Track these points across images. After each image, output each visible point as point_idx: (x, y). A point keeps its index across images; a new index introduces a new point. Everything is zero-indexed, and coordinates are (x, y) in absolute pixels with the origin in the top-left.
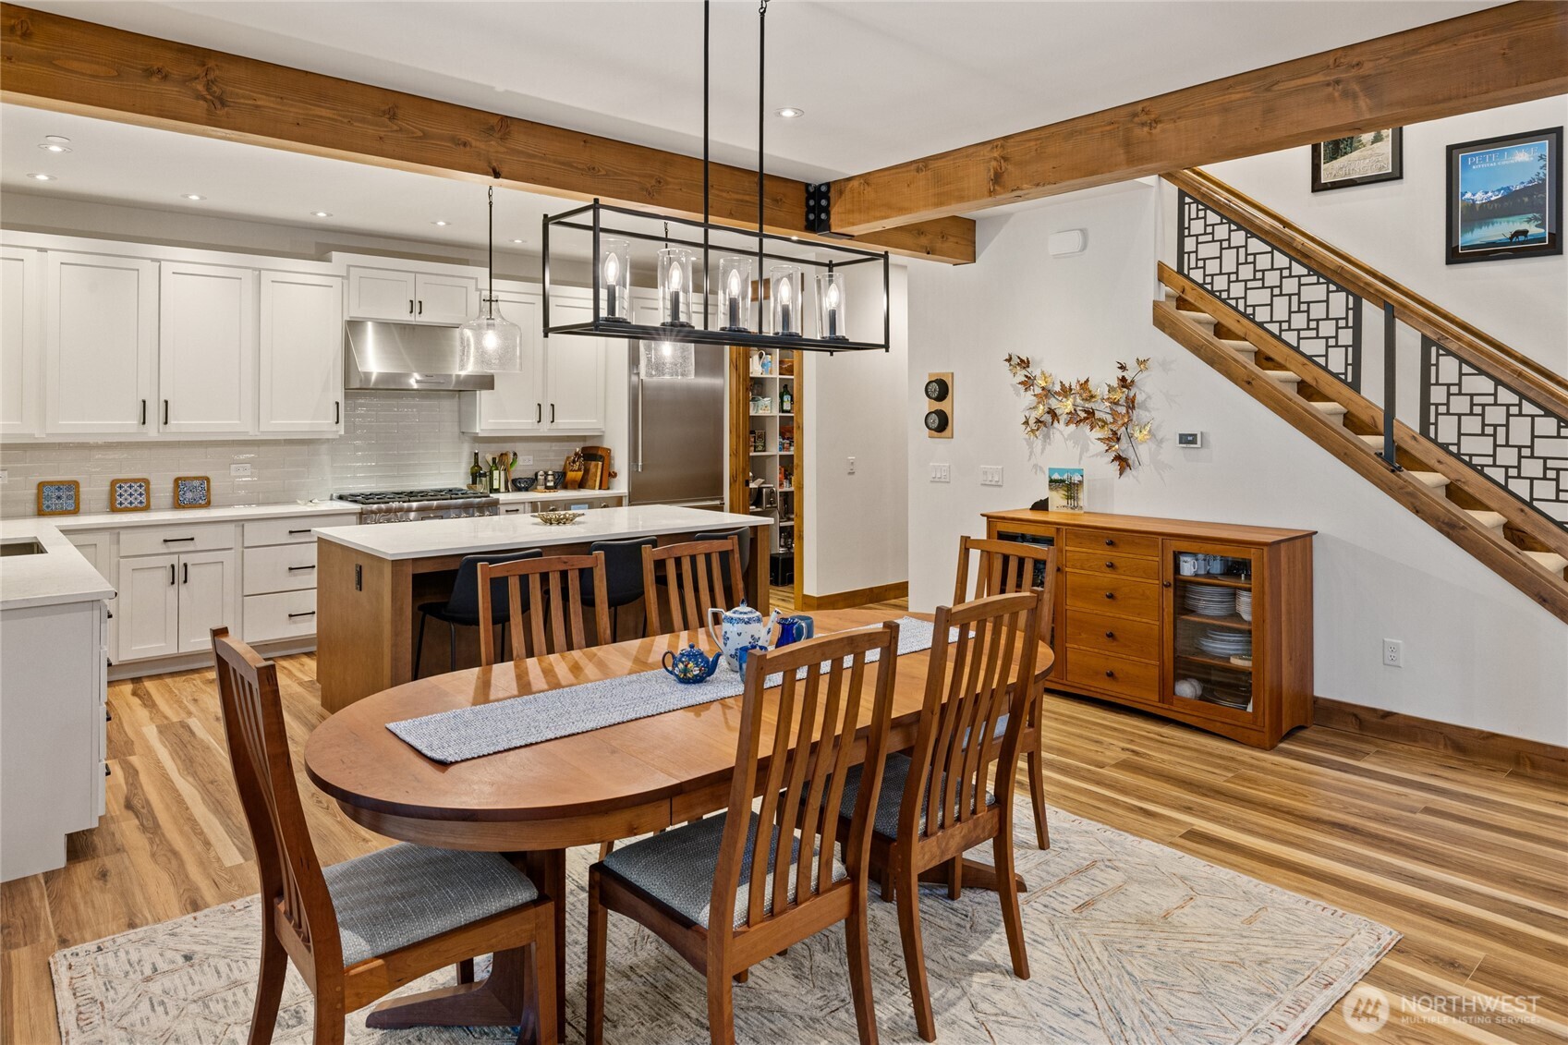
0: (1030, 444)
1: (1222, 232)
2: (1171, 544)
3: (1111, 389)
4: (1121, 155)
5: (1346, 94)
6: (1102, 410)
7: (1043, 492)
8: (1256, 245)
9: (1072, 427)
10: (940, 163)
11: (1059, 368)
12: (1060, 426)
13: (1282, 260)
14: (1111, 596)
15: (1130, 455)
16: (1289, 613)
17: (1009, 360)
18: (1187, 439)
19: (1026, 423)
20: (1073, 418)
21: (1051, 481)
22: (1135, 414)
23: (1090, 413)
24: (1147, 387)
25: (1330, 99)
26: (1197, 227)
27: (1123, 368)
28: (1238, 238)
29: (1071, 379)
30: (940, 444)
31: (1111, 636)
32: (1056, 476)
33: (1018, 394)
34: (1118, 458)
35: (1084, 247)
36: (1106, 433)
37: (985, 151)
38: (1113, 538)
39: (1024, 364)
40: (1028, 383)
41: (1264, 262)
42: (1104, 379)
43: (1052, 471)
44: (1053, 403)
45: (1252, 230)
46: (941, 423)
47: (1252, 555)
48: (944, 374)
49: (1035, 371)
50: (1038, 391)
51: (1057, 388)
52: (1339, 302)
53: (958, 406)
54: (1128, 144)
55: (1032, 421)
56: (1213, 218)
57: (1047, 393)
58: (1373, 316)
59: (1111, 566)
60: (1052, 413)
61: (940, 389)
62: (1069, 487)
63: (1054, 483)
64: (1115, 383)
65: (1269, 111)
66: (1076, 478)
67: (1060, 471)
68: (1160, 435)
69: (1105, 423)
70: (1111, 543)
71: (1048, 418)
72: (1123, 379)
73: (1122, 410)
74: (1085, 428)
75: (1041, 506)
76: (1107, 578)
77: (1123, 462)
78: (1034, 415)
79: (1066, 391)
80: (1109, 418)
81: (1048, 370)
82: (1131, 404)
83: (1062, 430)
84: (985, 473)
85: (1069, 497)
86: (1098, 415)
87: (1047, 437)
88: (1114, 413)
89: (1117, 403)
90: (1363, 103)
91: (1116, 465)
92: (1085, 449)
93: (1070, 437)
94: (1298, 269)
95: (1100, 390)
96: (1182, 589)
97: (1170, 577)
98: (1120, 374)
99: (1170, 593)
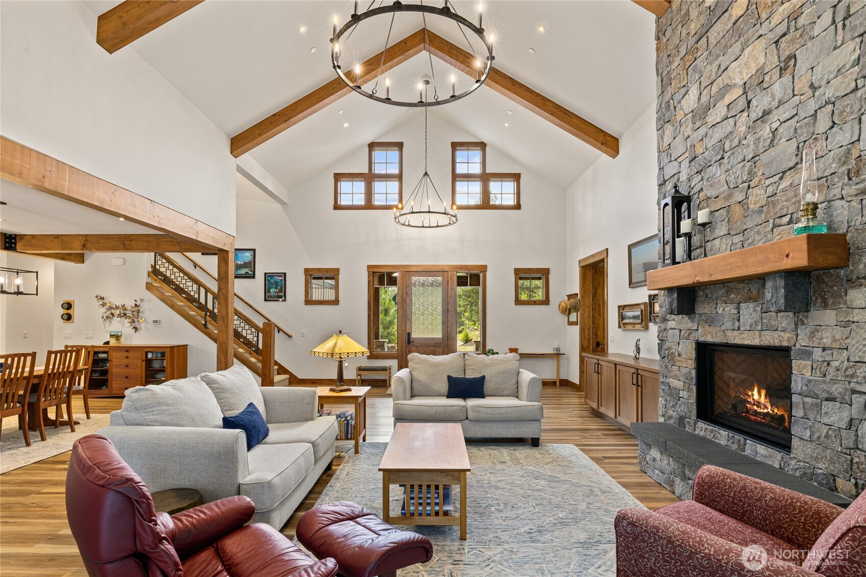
0: (105, 325)
1: (166, 265)
2: (146, 350)
3: (132, 307)
4: (122, 247)
5: (174, 244)
6: (129, 314)
7: (108, 339)
8: (175, 270)
9: (119, 318)
10: (64, 237)
11: (116, 300)
12: (115, 318)
13: (182, 275)
14: (127, 366)
15: (139, 327)
16: (177, 365)
17: (97, 297)
18: (155, 322)
19: (103, 317)
20: (119, 316)
21: (111, 335)
22: (140, 314)
23: (125, 314)
24: (144, 307)
25: (171, 244)
26: (160, 263)
27: (136, 301)
28: (171, 267)
29: (119, 304)
30: (68, 325)
31: (126, 377)
32: (112, 334)
33: (100, 308)
34: (134, 328)
35: (124, 264)
36: (131, 320)
37: (81, 237)
38: (128, 349)
39: (102, 298)
40: (103, 305)
41: (177, 274)
42: (130, 304)
43: (111, 332)
44: (113, 311)
45: (175, 266)
46: (69, 318)
47: (166, 350)
48: (71, 301)
49: (106, 301)
50: (107, 307)
51: (114, 307)
52: (195, 286)
53: (76, 312)
54: (124, 244)
55: (105, 317)
56: (164, 261)
57: (111, 308)
58: (202, 291)
59: (127, 357)
60: (112, 314)
61: (69, 306)
62: (117, 337)
63: (112, 336)
64: (133, 305)
65: (158, 244)
66: (119, 334)
67: (114, 332)
68: (147, 321)
69: (130, 317)
70: (127, 351)
71: (111, 316)
72: (136, 304)
73: (136, 313)
74: (123, 319)
75: (107, 343)
76: (125, 361)
77: (136, 329)
78: (105, 315)
79: (117, 308)
80: (131, 316)
81: (111, 301)
82: (138, 311)
83: (116, 320)
84: (87, 334)
85: (117, 340)
86: (127, 315)
87: (110, 322)
88: (133, 314)
89: (134, 311)
90: (177, 247)
91: (134, 330)
92: (124, 325)
93: (119, 322)
94: (186, 277)
95: (129, 308)
96: (149, 362)
97: (144, 359)
98: (135, 303)
99: (144, 363)
